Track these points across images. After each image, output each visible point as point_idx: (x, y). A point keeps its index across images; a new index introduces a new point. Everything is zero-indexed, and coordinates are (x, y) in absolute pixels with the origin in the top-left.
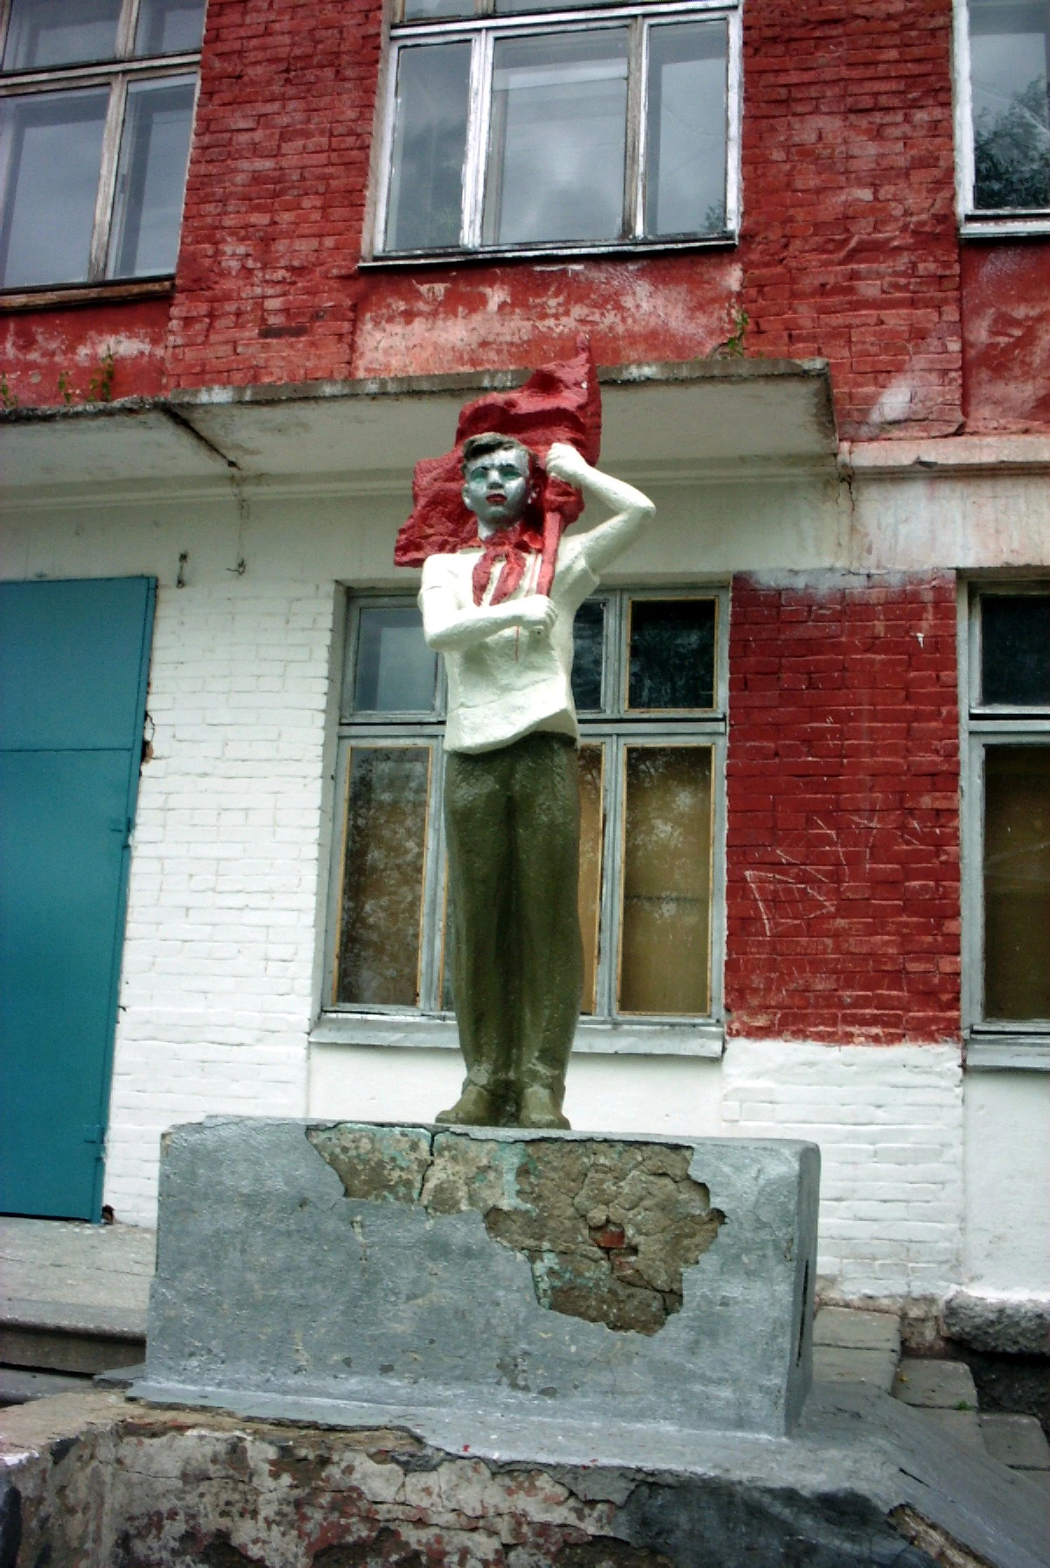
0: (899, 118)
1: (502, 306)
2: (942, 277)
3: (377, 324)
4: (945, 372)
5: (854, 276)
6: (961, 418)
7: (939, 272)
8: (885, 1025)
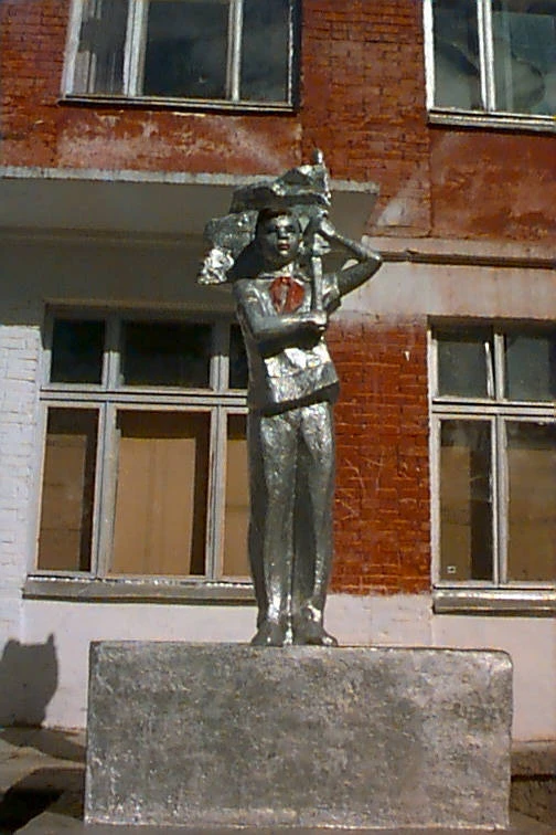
0: (395, 48)
1: (153, 134)
2: (418, 144)
3: (71, 137)
4: (421, 200)
5: (368, 138)
6: (430, 227)
7: (418, 141)
8: (388, 584)
